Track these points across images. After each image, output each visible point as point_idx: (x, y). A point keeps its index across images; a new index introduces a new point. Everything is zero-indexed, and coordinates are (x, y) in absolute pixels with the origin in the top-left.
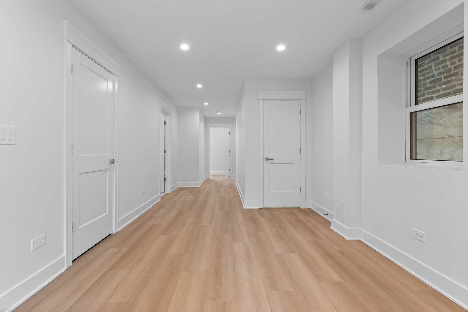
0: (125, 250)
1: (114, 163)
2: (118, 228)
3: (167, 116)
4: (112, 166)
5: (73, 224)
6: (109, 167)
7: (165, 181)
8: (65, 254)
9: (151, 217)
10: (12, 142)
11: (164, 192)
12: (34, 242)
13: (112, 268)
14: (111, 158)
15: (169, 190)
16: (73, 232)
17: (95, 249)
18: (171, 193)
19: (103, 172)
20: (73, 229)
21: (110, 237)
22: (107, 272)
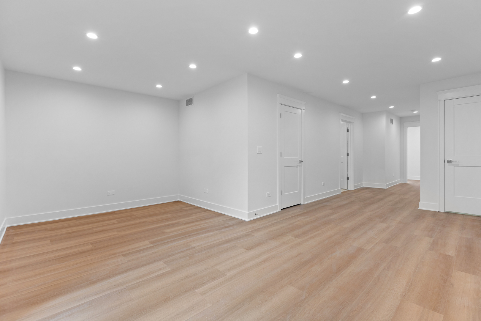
0: (306, 211)
1: (302, 162)
2: (305, 202)
3: (349, 125)
4: (301, 164)
5: (281, 191)
6: (299, 164)
7: (347, 179)
8: (278, 204)
9: (328, 201)
10: (261, 152)
11: (346, 188)
12: (267, 193)
13: (298, 215)
14: (300, 159)
15: (351, 188)
16: (281, 195)
17: (291, 208)
18: (353, 190)
19: (296, 167)
20: (281, 194)
21: (300, 205)
22: (295, 216)
